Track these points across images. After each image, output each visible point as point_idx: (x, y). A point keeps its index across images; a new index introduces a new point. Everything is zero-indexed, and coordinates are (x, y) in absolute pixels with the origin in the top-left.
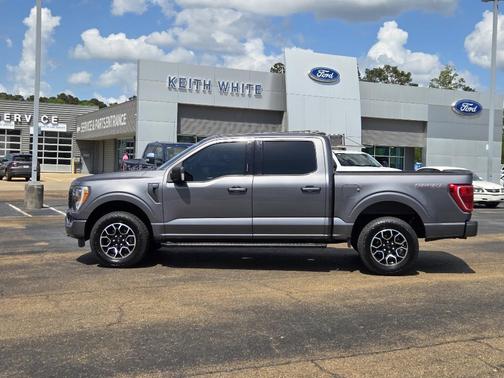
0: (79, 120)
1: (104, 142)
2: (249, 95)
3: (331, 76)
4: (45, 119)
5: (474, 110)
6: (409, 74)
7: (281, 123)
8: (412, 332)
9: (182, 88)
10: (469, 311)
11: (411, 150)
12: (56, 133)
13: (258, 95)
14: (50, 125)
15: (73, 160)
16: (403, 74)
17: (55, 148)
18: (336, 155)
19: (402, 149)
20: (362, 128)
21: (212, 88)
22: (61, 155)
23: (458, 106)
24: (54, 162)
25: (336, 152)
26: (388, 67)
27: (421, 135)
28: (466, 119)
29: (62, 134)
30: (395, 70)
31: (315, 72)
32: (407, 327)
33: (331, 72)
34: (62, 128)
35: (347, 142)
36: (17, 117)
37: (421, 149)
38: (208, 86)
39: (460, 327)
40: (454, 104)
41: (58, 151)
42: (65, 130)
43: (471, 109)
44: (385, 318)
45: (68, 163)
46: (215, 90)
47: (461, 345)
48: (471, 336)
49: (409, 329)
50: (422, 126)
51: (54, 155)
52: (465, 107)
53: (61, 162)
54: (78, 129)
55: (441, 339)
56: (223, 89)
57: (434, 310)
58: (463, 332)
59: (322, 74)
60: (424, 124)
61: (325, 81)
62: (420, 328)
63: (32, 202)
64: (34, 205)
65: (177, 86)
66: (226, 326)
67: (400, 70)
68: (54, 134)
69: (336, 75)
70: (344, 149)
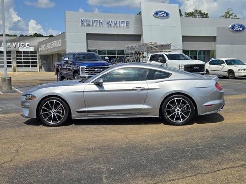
0: (39, 44)
1: (52, 55)
2: (123, 27)
3: (165, 15)
4: (22, 45)
5: (241, 29)
6: (207, 14)
7: (140, 41)
8: (200, 161)
9: (88, 25)
10: (238, 144)
11: (209, 51)
12: (29, 51)
13: (128, 26)
14: (25, 48)
15: (38, 65)
16: (204, 14)
17: (28, 59)
18: (166, 54)
19: (204, 51)
20: (183, 41)
21: (104, 24)
22: (32, 63)
23: (233, 27)
24: (28, 66)
25: (166, 53)
26: (196, 11)
27: (214, 43)
28: (237, 34)
29: (32, 52)
30: (200, 12)
31: (157, 13)
32: (197, 157)
33: (165, 13)
34: (32, 49)
35: (172, 48)
36: (9, 44)
37: (214, 50)
38: (101, 23)
39: (232, 156)
40: (230, 26)
41: (30, 61)
42: (33, 50)
43: (239, 28)
44: (183, 152)
45: (36, 66)
46: (105, 25)
47: (233, 171)
48: (240, 163)
49: (198, 159)
50: (214, 39)
51: (29, 63)
52: (236, 28)
53: (32, 66)
54: (40, 49)
55: (219, 167)
56: (109, 24)
57: (216, 144)
58: (233, 160)
59: (160, 14)
60: (215, 37)
61: (162, 18)
62: (206, 158)
63: (5, 87)
64: (6, 88)
65: (86, 24)
66: (77, 162)
67: (203, 12)
68: (28, 52)
69: (168, 14)
70: (170, 51)
